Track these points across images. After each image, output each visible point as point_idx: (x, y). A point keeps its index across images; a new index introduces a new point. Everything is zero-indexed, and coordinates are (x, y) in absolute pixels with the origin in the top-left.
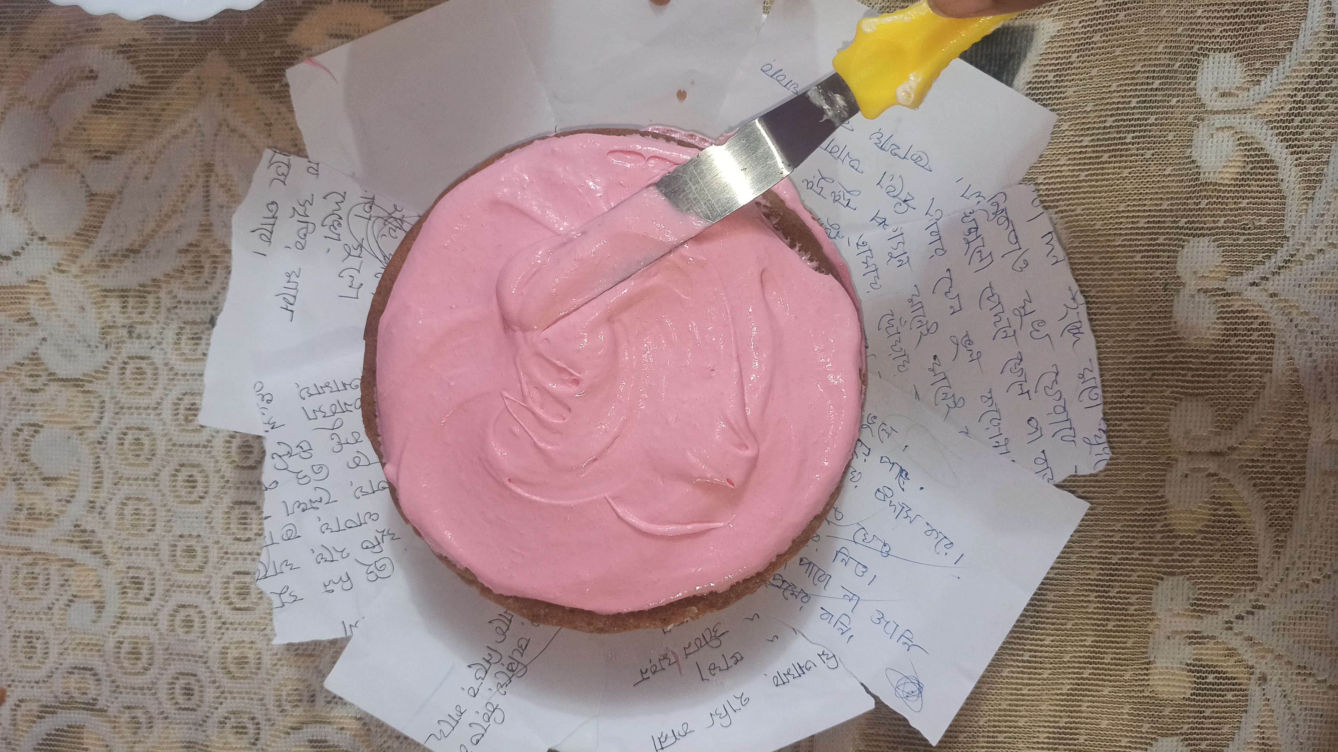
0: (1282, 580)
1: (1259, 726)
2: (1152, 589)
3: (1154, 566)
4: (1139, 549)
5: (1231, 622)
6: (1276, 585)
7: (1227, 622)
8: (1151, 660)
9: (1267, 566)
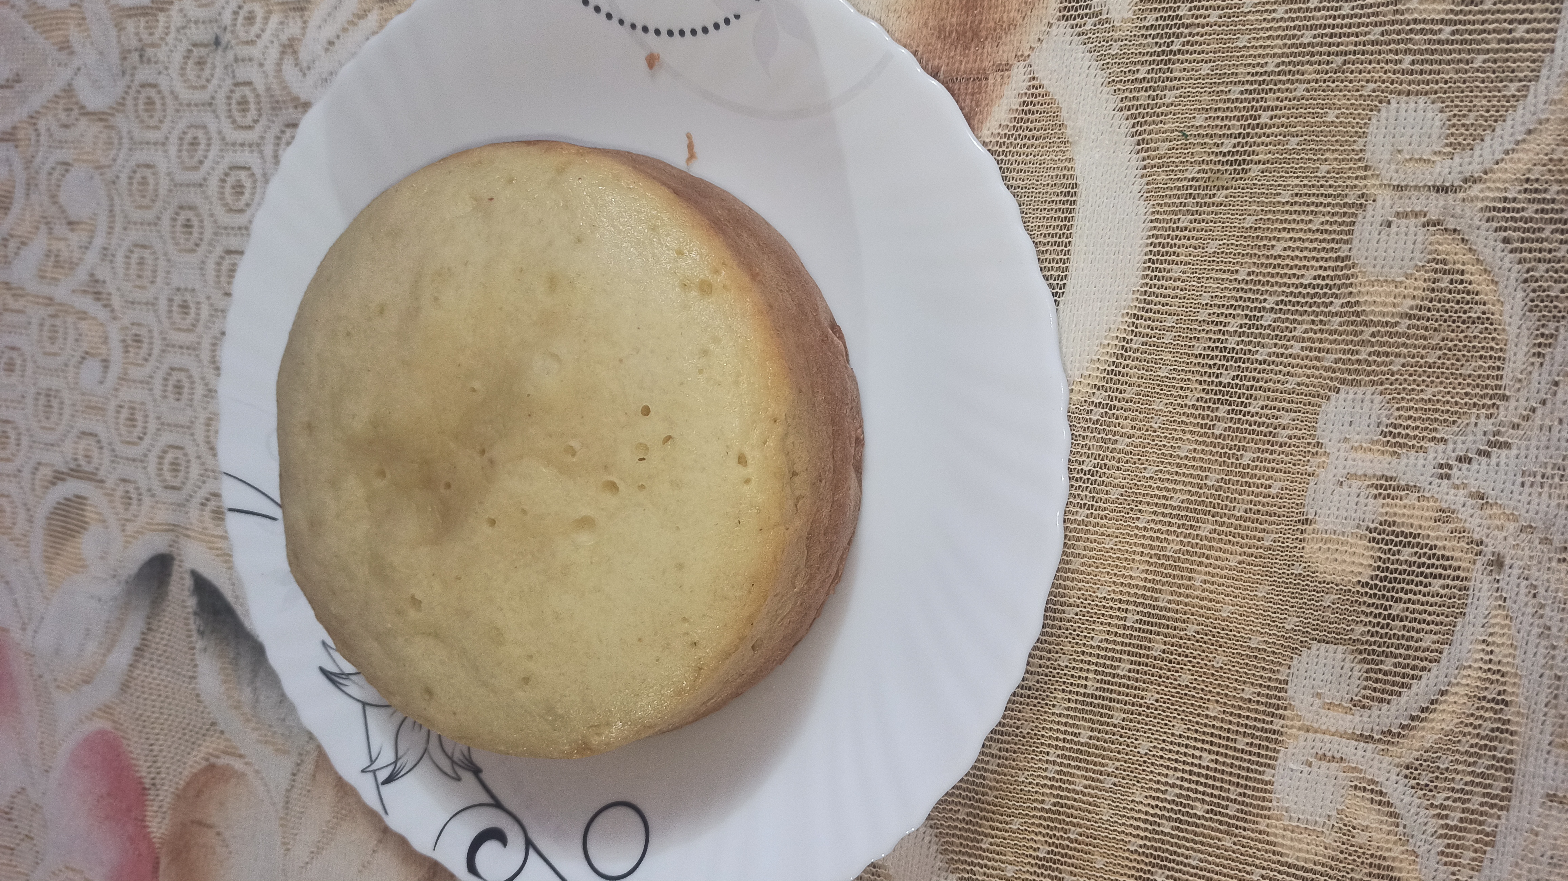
0: (1544, 402)
1: (1484, 641)
2: (1320, 406)
3: (1326, 369)
4: (1303, 340)
5: (1450, 467)
6: (1534, 410)
7: (1441, 466)
8: (1310, 517)
9: (1520, 376)
